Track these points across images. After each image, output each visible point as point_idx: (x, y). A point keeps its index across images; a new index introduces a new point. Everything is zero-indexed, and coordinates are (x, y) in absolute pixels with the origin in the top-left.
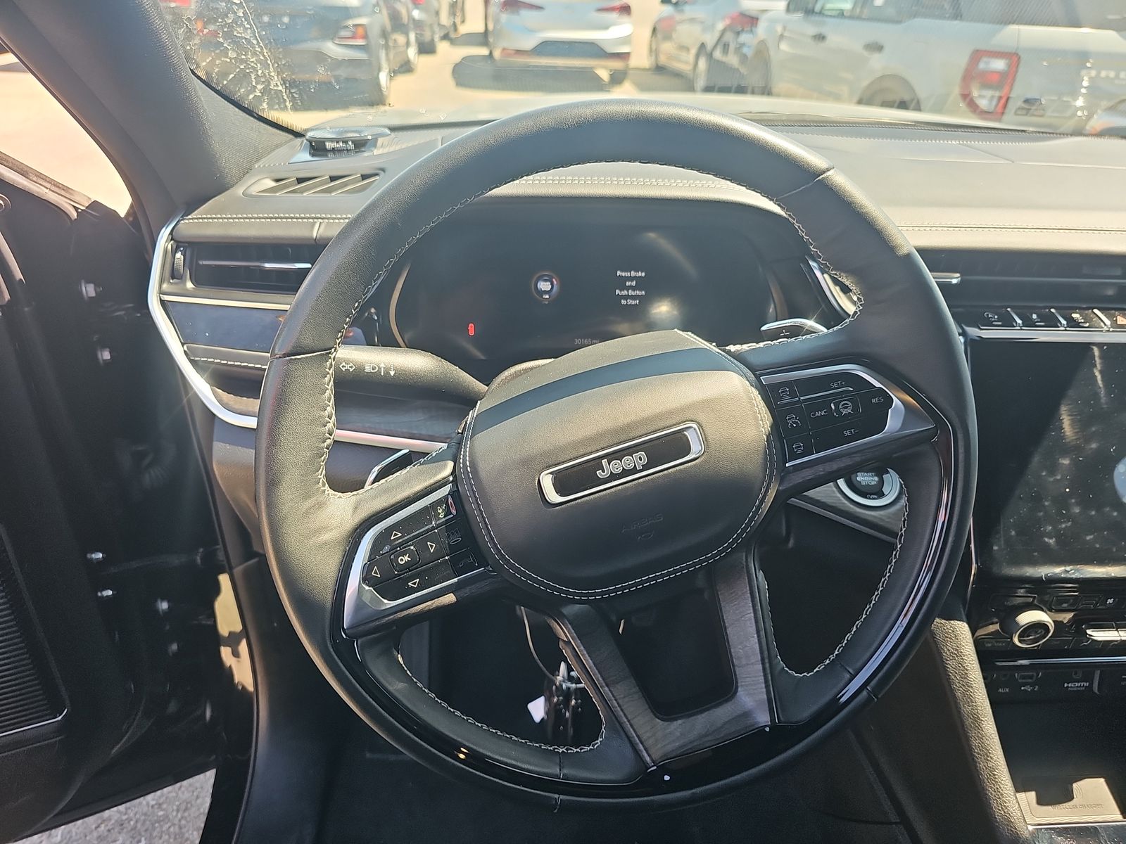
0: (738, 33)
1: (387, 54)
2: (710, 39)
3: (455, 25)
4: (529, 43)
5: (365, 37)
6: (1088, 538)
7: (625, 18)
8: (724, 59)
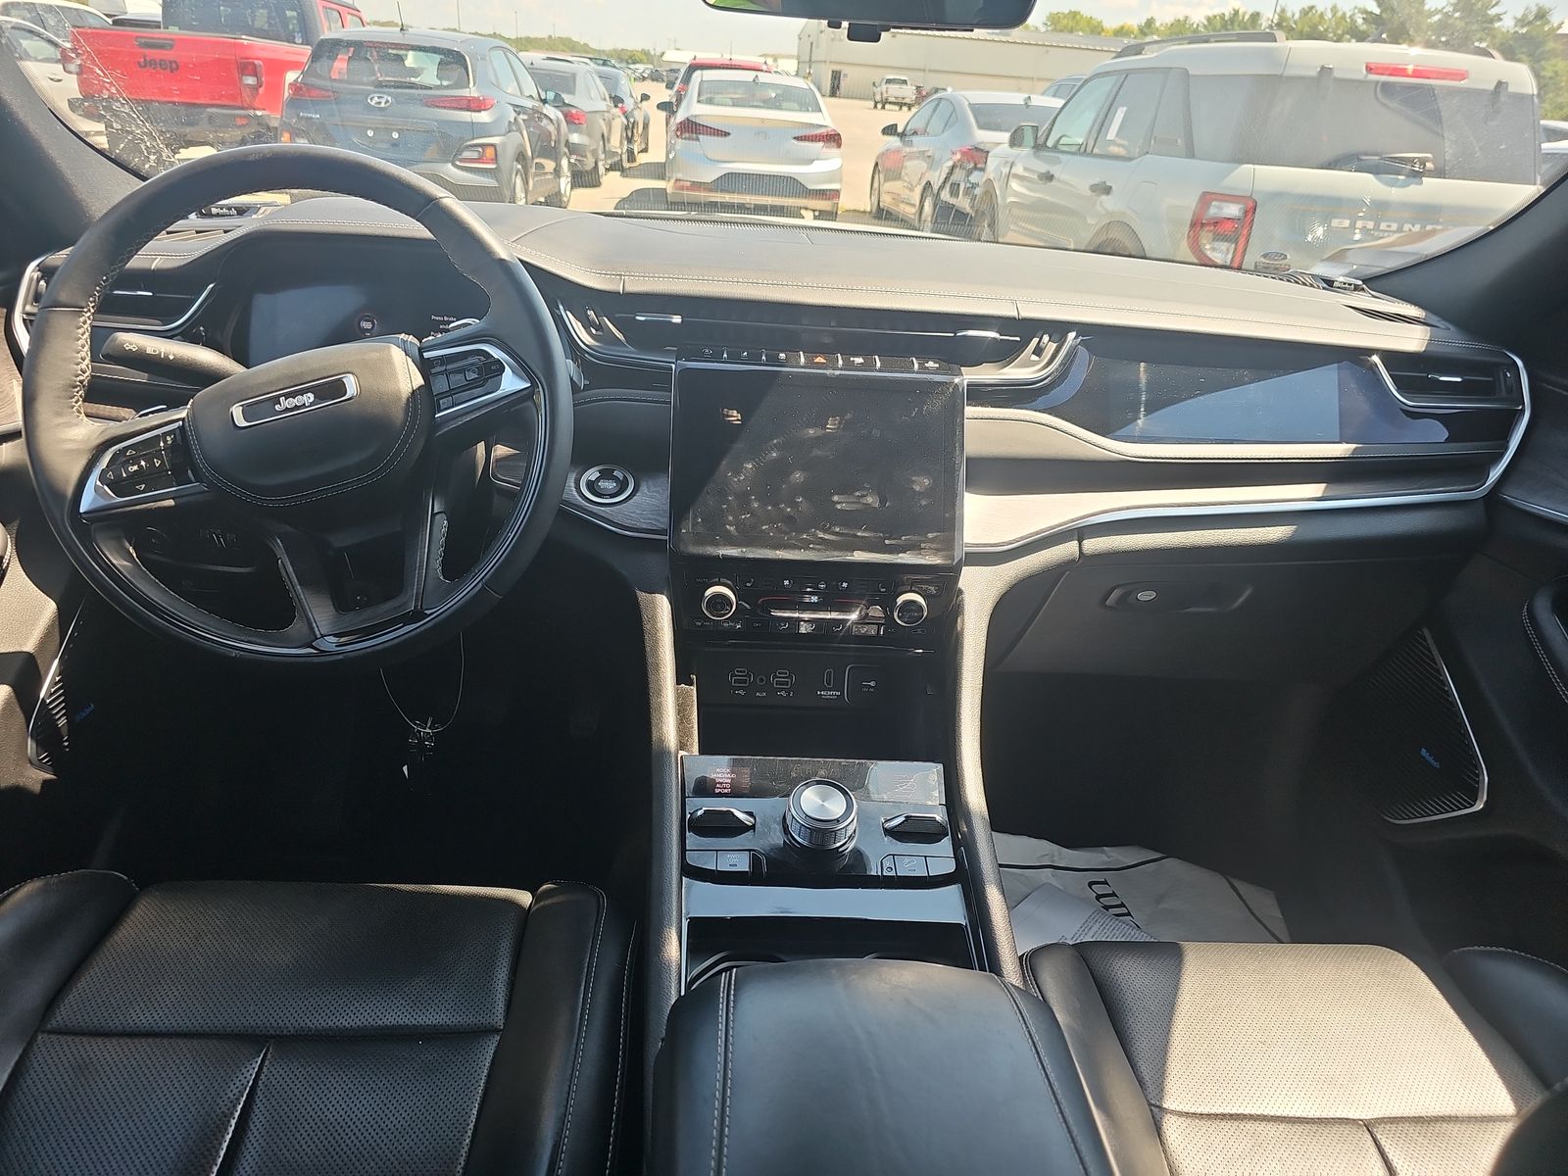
0: (969, 173)
1: (526, 182)
2: (936, 178)
3: (631, 153)
4: (710, 175)
5: (495, 159)
6: (764, 528)
7: (835, 151)
8: (952, 201)
